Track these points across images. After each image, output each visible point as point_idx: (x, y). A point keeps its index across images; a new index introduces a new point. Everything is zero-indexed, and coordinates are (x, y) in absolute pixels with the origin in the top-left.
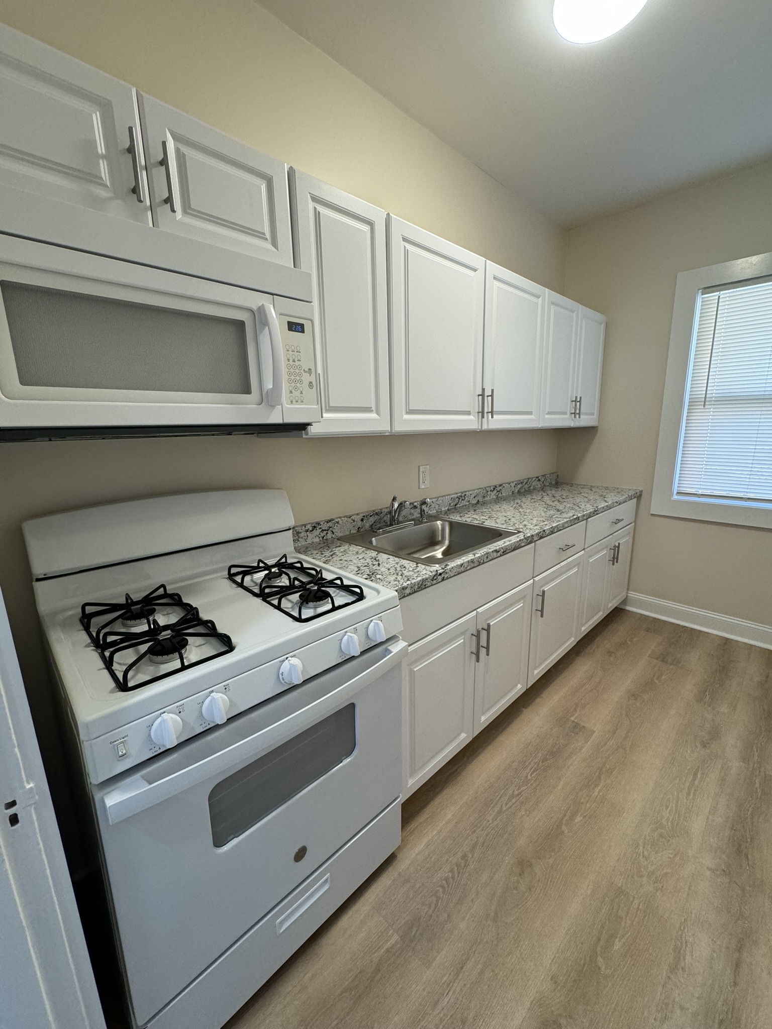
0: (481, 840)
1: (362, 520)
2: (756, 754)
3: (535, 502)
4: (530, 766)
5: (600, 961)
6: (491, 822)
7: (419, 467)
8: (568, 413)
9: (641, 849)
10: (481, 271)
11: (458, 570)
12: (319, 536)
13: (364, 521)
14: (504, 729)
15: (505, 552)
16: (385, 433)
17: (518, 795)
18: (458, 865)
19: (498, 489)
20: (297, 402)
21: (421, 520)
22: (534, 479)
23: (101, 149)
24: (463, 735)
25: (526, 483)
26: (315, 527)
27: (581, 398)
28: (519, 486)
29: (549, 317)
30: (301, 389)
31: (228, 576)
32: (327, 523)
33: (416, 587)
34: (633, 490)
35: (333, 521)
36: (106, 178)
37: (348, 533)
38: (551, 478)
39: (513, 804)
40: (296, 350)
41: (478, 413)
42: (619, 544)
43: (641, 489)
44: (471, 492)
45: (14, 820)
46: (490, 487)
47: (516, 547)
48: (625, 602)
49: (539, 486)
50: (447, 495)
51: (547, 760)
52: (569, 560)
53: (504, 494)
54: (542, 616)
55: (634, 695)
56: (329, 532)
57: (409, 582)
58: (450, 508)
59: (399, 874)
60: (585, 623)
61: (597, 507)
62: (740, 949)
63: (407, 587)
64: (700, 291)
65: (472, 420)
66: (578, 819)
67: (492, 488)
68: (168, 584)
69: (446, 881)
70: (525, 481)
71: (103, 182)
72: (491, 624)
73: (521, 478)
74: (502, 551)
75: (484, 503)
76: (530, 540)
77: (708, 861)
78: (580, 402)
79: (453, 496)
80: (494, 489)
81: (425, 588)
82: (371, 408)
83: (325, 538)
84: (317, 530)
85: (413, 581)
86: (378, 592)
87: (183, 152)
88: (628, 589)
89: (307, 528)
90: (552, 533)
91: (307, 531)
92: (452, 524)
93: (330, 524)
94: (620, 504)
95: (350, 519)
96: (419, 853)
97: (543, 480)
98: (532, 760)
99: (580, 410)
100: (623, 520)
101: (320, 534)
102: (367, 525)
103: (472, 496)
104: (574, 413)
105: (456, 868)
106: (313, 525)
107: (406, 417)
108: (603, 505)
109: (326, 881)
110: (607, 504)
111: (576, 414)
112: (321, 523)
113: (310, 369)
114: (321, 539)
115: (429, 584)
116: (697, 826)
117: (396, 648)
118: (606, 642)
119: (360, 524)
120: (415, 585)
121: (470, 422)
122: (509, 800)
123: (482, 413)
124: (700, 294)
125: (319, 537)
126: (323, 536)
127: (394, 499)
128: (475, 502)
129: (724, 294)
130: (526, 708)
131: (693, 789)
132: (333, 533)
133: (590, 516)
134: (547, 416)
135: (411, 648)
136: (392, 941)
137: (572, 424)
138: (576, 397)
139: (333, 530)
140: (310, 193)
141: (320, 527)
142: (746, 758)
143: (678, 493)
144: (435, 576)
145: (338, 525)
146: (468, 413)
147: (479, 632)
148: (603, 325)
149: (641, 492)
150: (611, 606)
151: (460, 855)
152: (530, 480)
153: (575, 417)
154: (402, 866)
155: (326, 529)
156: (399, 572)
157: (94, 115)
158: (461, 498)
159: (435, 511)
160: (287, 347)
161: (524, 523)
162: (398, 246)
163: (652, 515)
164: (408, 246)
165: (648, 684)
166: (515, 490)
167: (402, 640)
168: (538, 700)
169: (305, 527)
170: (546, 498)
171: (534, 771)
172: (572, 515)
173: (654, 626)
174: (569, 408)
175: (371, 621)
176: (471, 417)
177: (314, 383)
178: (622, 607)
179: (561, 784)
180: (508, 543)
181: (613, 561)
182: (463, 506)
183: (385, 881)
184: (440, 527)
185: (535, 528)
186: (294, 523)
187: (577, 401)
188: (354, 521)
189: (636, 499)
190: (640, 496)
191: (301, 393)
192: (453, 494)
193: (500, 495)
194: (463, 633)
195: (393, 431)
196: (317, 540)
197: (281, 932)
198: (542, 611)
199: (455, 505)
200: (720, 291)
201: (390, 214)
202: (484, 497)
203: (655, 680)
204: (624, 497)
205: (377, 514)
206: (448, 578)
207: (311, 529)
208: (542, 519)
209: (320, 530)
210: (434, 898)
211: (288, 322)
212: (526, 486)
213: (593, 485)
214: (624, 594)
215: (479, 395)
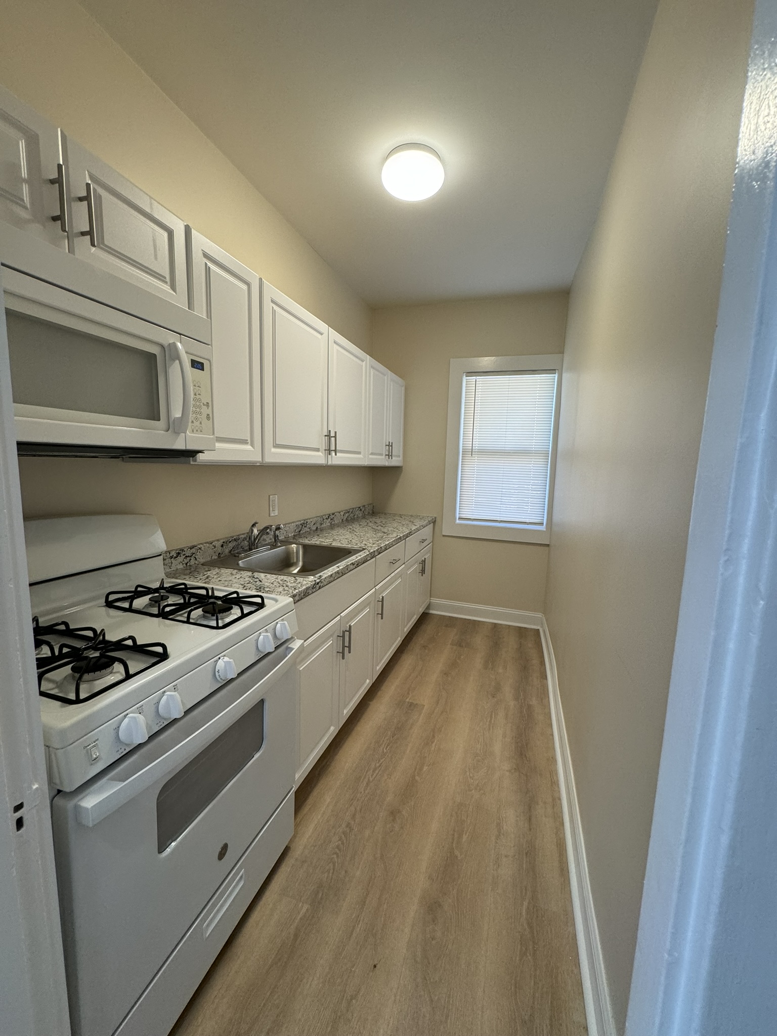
0: (358, 809)
1: (222, 546)
2: (522, 694)
3: (363, 527)
4: (384, 743)
5: (457, 853)
6: (363, 793)
7: (269, 496)
8: (384, 455)
9: (468, 773)
10: (326, 334)
11: (330, 580)
12: (183, 562)
13: (224, 547)
14: (358, 721)
15: (357, 564)
16: (256, 463)
17: (380, 766)
18: (344, 833)
19: (332, 517)
20: (197, 431)
21: (274, 544)
22: (357, 509)
23: (24, 173)
24: (332, 728)
25: (352, 512)
26: (179, 553)
27: (392, 443)
28: (347, 515)
29: (370, 376)
30: (201, 420)
31: (105, 604)
32: (191, 549)
33: (303, 594)
34: (431, 517)
35: (196, 548)
36: (27, 201)
37: (209, 559)
38: (369, 508)
39: (377, 774)
40: (197, 385)
41: (325, 450)
42: (425, 559)
43: (435, 516)
44: (311, 520)
45: (20, 823)
46: (325, 515)
47: (365, 561)
48: (428, 607)
49: (361, 515)
50: (293, 522)
51: (395, 735)
52: (396, 572)
53: (336, 522)
54: (382, 618)
55: (446, 674)
56: (192, 558)
57: (297, 591)
58: (296, 534)
59: (296, 860)
60: (407, 625)
61: (411, 529)
62: (530, 808)
63: (296, 595)
64: (465, 374)
65: (320, 456)
66: (425, 768)
67: (327, 517)
68: (40, 617)
69: (338, 848)
70: (351, 510)
71: (23, 204)
72: (352, 625)
73: (347, 508)
74: (356, 563)
75: (322, 530)
76: (373, 555)
77: (506, 766)
78: (392, 446)
79: (298, 523)
80: (329, 517)
81: (308, 595)
82: (247, 440)
83: (188, 564)
84: (181, 556)
85: (300, 590)
86: (276, 601)
87: (99, 193)
88: (430, 597)
89: (171, 555)
90: (386, 549)
91: (171, 557)
92: (305, 547)
93: (193, 550)
94: (424, 527)
95: (211, 545)
96: (310, 837)
97: (363, 510)
98: (384, 738)
99: (392, 453)
100: (426, 539)
101: (184, 561)
102: (227, 551)
103: (313, 523)
104: (388, 455)
105: (343, 836)
106: (177, 552)
107: (273, 450)
108: (414, 528)
109: (241, 877)
110: (417, 527)
111: (389, 455)
112: (185, 550)
113: (207, 403)
114: (185, 565)
115: (310, 592)
116: (497, 748)
117: (296, 644)
118: (421, 639)
119: (219, 550)
120: (301, 593)
121: (318, 458)
122: (374, 771)
123: (329, 451)
124: (465, 376)
125: (183, 564)
126: (186, 562)
127: (254, 525)
128: (315, 528)
129: (480, 379)
130: (371, 701)
131: (491, 725)
132: (196, 559)
133: (407, 536)
134: (370, 456)
135: (306, 644)
136: (304, 910)
137: (387, 464)
138: (389, 442)
139: (196, 557)
140: (202, 250)
141: (184, 553)
142: (516, 698)
143: (459, 518)
144: (314, 585)
145: (201, 551)
146: (318, 450)
147: (344, 632)
148: (403, 388)
149: (435, 518)
150: (421, 610)
151: (344, 826)
152: (354, 510)
153: (389, 458)
154: (297, 852)
155: (190, 555)
156: (283, 584)
157: (20, 142)
158: (304, 524)
159: (284, 537)
160: (195, 383)
161: (364, 543)
162: (268, 306)
163: (444, 536)
164: (275, 307)
165: (453, 665)
166: (344, 518)
167: (297, 639)
168: (379, 693)
169: (170, 553)
170: (370, 524)
171: (388, 746)
172: (396, 535)
173: (451, 622)
174: (385, 451)
175: (277, 623)
176: (320, 453)
177: (211, 416)
178: (427, 611)
179: (409, 748)
180: (360, 558)
181: (422, 573)
182: (305, 532)
183: (284, 869)
184: (295, 550)
185: (374, 546)
186: (166, 549)
187: (390, 445)
188: (215, 547)
189: (432, 524)
190: (435, 521)
191: (201, 423)
192: (298, 521)
193: (333, 523)
194: (331, 636)
195: (264, 462)
196: (181, 566)
197: (207, 935)
198: (382, 614)
199: (300, 532)
200: (476, 376)
201: (263, 280)
202: (321, 524)
203: (458, 661)
204: (426, 522)
205: (235, 540)
206: (323, 587)
207: (175, 556)
208: (375, 539)
209: (184, 556)
210: (331, 865)
211: (191, 360)
212: (352, 515)
213: (401, 514)
214: (428, 600)
215: (325, 436)
